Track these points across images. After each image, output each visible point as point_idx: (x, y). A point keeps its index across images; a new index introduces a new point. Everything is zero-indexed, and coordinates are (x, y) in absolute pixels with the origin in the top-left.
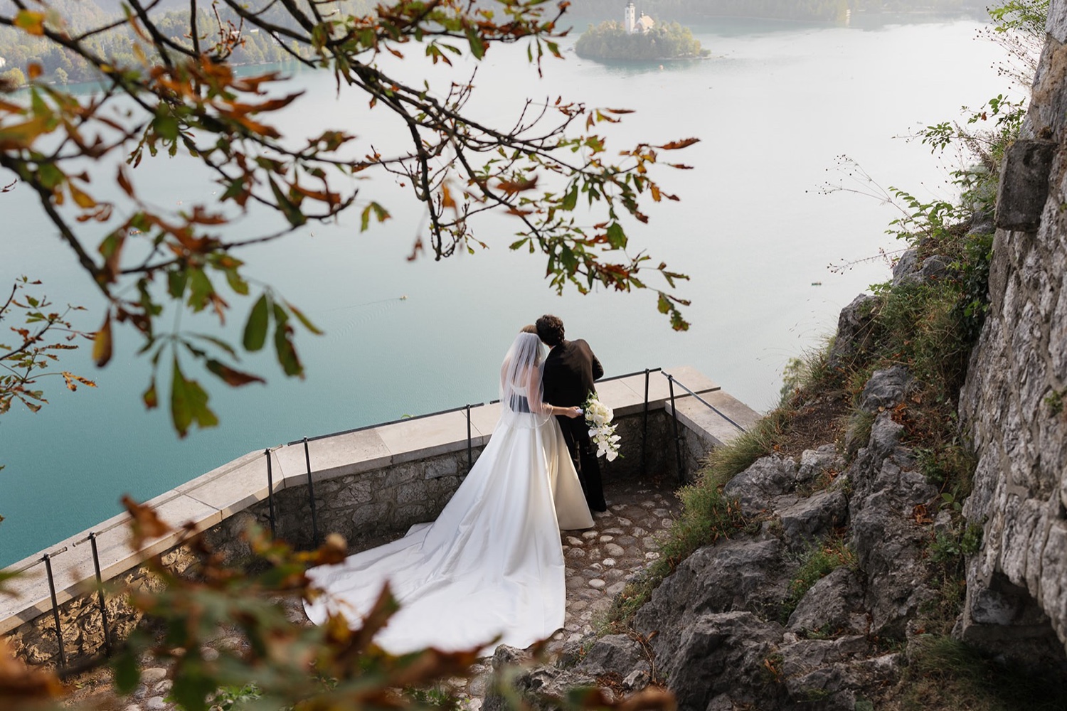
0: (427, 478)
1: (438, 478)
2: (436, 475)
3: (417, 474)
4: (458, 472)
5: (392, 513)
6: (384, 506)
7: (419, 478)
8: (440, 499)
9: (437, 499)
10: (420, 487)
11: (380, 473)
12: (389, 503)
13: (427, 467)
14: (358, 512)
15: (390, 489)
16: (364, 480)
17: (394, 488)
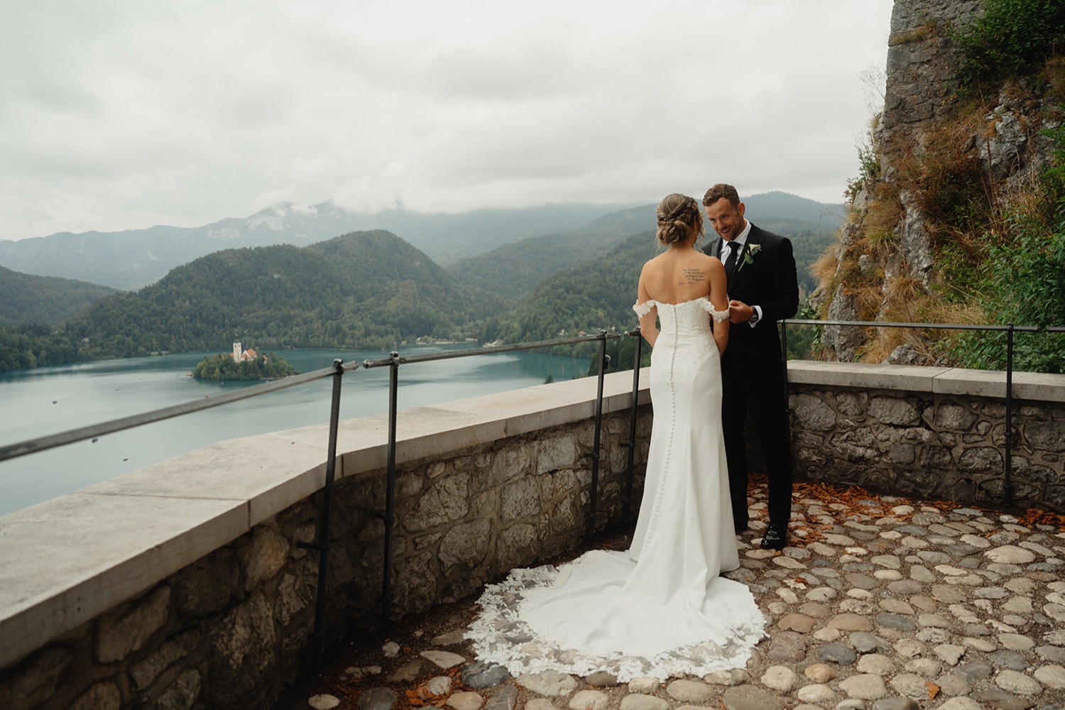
0: (540, 472)
1: (553, 472)
2: (551, 467)
3: (527, 465)
4: (575, 463)
5: (493, 542)
6: (484, 527)
7: (529, 472)
8: (554, 512)
9: (551, 512)
10: (531, 490)
11: (481, 459)
12: (491, 521)
13: (539, 451)
14: (447, 539)
15: (492, 493)
16: (459, 471)
17: (498, 489)
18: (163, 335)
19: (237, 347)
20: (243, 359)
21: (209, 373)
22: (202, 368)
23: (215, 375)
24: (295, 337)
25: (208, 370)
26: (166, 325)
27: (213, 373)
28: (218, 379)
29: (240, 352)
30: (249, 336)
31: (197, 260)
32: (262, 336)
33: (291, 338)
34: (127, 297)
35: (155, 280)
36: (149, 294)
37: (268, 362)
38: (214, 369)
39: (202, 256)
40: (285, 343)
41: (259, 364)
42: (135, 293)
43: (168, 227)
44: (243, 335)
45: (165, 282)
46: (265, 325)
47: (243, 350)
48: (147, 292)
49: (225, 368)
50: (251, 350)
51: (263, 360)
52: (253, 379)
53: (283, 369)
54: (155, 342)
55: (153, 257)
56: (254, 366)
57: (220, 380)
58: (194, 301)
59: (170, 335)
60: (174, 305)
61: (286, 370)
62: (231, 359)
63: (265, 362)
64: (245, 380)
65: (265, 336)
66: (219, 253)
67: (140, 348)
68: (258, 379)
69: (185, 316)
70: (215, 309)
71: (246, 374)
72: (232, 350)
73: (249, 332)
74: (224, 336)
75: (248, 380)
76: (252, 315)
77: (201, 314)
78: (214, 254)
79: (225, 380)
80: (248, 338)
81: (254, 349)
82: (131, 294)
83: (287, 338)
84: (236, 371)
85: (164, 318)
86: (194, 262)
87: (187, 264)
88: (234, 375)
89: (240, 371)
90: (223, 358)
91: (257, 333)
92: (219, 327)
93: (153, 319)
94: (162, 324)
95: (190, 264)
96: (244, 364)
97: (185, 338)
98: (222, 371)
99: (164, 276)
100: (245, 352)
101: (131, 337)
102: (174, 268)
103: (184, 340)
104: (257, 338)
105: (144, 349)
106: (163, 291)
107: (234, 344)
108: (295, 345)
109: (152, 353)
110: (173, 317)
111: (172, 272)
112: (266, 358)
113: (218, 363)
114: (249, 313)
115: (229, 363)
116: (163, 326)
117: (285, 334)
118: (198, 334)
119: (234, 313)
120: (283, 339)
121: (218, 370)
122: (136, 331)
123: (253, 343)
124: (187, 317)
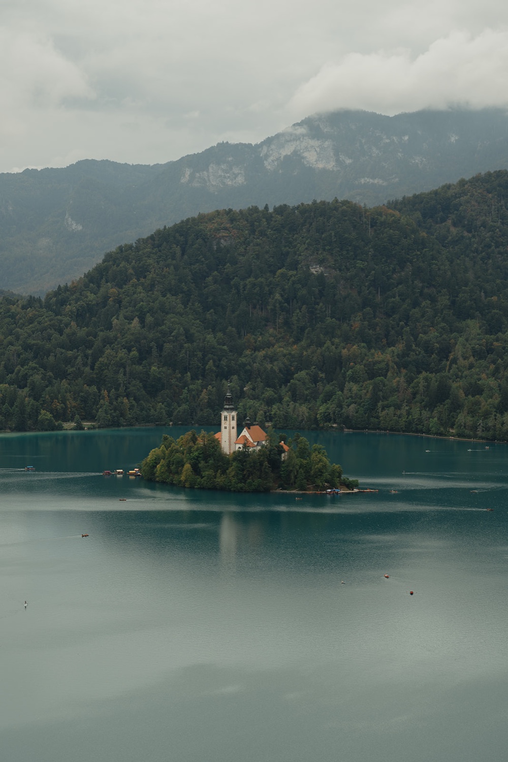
18: (86, 387)
19: (229, 420)
20: (239, 447)
21: (170, 472)
22: (156, 462)
23: (183, 478)
24: (348, 406)
25: (168, 465)
26: (92, 368)
27: (178, 473)
28: (187, 485)
29: (234, 432)
30: (255, 398)
31: (159, 232)
32: (280, 400)
33: (340, 406)
34: (24, 307)
35: (77, 274)
36: (63, 302)
37: (290, 457)
38: (181, 464)
39: (170, 225)
40: (327, 418)
41: (271, 457)
42: (39, 300)
43: (106, 163)
44: (241, 395)
45: (96, 278)
46: (287, 376)
47: (240, 428)
48: (61, 296)
49: (202, 464)
50: (256, 428)
51: (281, 451)
52: (256, 491)
53: (320, 472)
54: (71, 403)
55: (74, 226)
56: (261, 465)
57: (192, 487)
58: (149, 319)
59: (100, 390)
60: (109, 327)
61: (326, 475)
62: (216, 444)
63: (284, 456)
64: (240, 491)
65: (286, 399)
66: (202, 218)
67: (43, 412)
68: (267, 491)
69: (130, 351)
70: (190, 338)
71: (244, 479)
72: (218, 427)
73: (254, 389)
74: (204, 395)
75: (246, 492)
76: (262, 353)
77: (160, 348)
78: (194, 219)
79: (202, 488)
80: (251, 402)
81: (263, 428)
82: (32, 302)
83: (331, 406)
84: (224, 472)
85: (90, 352)
86: (152, 238)
87: (139, 240)
88: (220, 480)
89: (231, 471)
90: (200, 442)
91: (269, 393)
92: (194, 378)
93: (70, 353)
94: (85, 365)
95: (145, 241)
96: (241, 457)
97: (128, 396)
98: (196, 469)
99: (94, 266)
100: (245, 432)
101: (26, 390)
102: (113, 249)
103: (125, 400)
104: (270, 402)
105: (49, 416)
106: (91, 297)
107: (224, 414)
108: (347, 422)
109: (66, 425)
110: (108, 351)
111: (109, 257)
112: (286, 447)
113: (190, 452)
114: (256, 349)
115: (212, 451)
116: (87, 369)
117: (328, 397)
118: (153, 388)
119: (225, 347)
120: (322, 409)
121: (187, 466)
122: (37, 378)
123: (260, 416)
124: (134, 353)
